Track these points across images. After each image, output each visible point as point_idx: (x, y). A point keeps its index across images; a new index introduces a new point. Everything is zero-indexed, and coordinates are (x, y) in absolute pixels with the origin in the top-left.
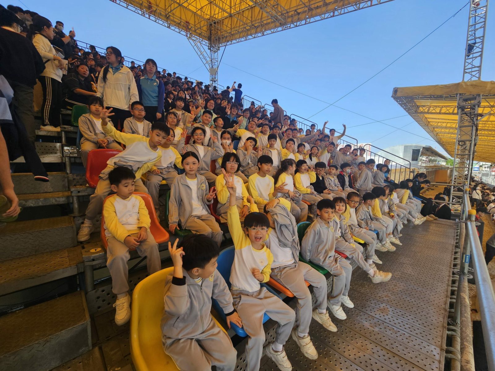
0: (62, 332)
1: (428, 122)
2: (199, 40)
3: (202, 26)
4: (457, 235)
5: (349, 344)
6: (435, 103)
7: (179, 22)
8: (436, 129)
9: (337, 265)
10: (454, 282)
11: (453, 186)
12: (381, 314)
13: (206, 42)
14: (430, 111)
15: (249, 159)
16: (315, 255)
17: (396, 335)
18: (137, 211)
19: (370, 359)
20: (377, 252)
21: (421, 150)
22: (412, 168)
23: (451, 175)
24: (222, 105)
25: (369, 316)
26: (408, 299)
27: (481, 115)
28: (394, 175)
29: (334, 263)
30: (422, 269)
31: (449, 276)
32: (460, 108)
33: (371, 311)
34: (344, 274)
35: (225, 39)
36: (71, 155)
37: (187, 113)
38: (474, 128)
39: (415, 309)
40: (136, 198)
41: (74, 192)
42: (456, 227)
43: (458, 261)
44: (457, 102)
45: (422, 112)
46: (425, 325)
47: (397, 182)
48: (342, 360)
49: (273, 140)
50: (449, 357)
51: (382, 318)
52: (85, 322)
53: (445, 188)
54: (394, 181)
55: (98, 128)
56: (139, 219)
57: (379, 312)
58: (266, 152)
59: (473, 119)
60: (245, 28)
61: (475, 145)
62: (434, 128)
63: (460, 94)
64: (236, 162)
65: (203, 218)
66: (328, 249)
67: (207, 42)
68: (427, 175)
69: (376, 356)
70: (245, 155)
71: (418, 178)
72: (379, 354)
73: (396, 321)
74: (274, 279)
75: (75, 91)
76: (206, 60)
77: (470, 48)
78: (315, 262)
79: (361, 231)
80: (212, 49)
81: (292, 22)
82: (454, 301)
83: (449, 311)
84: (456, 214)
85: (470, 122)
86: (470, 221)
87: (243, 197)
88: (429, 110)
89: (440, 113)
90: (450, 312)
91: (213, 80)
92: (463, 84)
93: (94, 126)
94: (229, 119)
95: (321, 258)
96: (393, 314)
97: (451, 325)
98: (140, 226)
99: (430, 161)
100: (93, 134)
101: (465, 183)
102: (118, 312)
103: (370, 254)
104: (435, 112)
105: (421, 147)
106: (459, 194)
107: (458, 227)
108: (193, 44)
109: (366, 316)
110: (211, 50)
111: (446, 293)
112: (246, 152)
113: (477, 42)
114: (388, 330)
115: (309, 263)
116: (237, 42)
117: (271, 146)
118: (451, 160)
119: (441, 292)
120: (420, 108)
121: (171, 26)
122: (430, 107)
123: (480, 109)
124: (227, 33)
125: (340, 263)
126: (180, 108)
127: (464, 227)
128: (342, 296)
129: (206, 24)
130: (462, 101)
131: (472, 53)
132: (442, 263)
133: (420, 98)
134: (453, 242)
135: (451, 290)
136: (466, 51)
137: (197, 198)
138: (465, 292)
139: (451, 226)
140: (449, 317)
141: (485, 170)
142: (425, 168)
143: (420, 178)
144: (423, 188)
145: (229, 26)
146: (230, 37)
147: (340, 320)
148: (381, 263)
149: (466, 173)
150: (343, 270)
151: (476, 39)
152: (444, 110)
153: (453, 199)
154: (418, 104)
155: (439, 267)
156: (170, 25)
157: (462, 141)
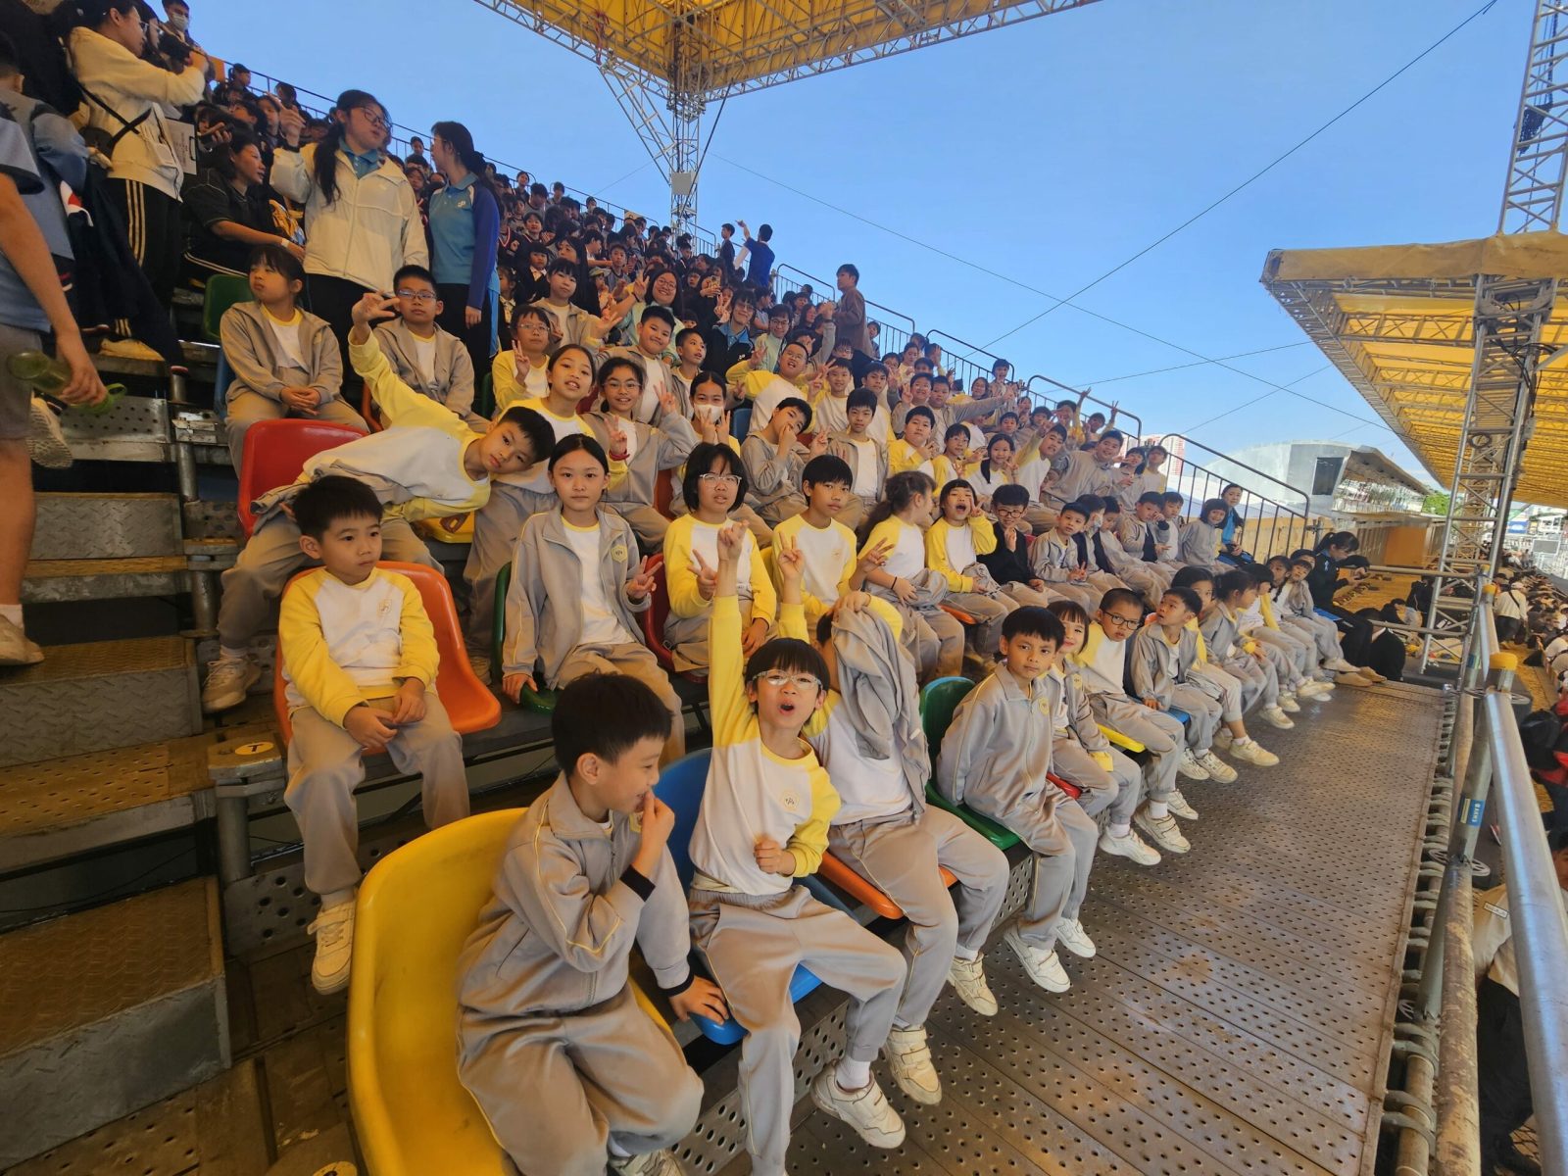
0: (127, 1011)
1: (1373, 369)
2: (638, 76)
3: (648, 27)
4: (1444, 736)
5: (1074, 1071)
6: (1403, 306)
7: (574, 13)
8: (1397, 394)
9: (1049, 822)
10: (1424, 884)
11: (1440, 580)
12: (1185, 978)
13: (660, 85)
14: (1383, 332)
15: (782, 472)
16: (983, 786)
17: (1229, 1047)
18: (396, 625)
19: (1141, 1123)
20: (1182, 781)
21: (1346, 459)
22: (1312, 516)
23: (1437, 545)
24: (703, 292)
25: (1146, 983)
26: (1275, 932)
27: (1551, 349)
28: (1253, 534)
29: (1040, 813)
30: (1327, 840)
31: (1412, 864)
32: (1484, 322)
33: (1153, 969)
34: (1071, 851)
35: (722, 74)
36: (196, 440)
37: (584, 315)
38: (1525, 391)
39: (1293, 966)
40: (393, 582)
41: (196, 558)
42: (1443, 708)
43: (1445, 819)
44: (1474, 303)
45: (1355, 336)
46: (1322, 1019)
47: (1260, 559)
48: (1049, 1122)
49: (864, 408)
50: (1395, 1122)
51: (1188, 992)
52: (208, 981)
53: (1415, 586)
54: (1253, 558)
55: (284, 352)
56: (402, 651)
57: (1178, 974)
58: (839, 450)
59: (1521, 360)
60: (789, 37)
61: (1523, 446)
62: (1392, 389)
63: (1487, 277)
64: (733, 472)
65: (617, 655)
66: (1025, 770)
67: (666, 83)
68: (1360, 540)
69: (1161, 1114)
70: (770, 456)
71: (1329, 548)
72: (1169, 1105)
73: (1232, 1004)
74: (840, 860)
75: (215, 230)
76: (659, 144)
77: (1531, 123)
78: (979, 807)
79: (1134, 713)
80: (679, 108)
81: (946, 22)
82: (1424, 943)
83: (1403, 977)
84: (1444, 667)
85: (1512, 372)
86: (1496, 688)
87: (753, 593)
88: (1379, 328)
89: (1415, 340)
90: (1406, 979)
91: (683, 213)
92: (1499, 242)
93: (272, 346)
94: (725, 339)
95: (999, 796)
96: (1224, 981)
97: (1407, 1020)
98: (401, 675)
99: (1372, 496)
100: (266, 371)
101: (1482, 571)
102: (322, 950)
103: (1163, 785)
104: (1400, 335)
105: (1345, 449)
106: (1461, 603)
107: (1448, 707)
108: (619, 91)
109: (1136, 984)
110: (676, 111)
111: (1397, 918)
112: (775, 448)
113: (1555, 102)
114: (1202, 1031)
115: (961, 813)
116: (764, 87)
117: (856, 429)
118: (1440, 495)
119: (1382, 914)
120: (1353, 322)
121: (545, 27)
122: (1386, 319)
123: (1547, 328)
124: (730, 55)
125: (1060, 812)
126: (561, 298)
127: (1471, 708)
128: (1059, 920)
129: (661, 21)
130: (1490, 299)
131: (1537, 138)
132: (1390, 821)
133: (1355, 286)
134: (1431, 757)
135: (1416, 909)
136: (1516, 132)
137: (599, 591)
138: (1461, 921)
139: (1426, 705)
140: (1404, 994)
141: (1546, 531)
142: (1354, 519)
143: (1338, 547)
144: (1344, 582)
145: (738, 30)
146: (738, 70)
147: (1051, 993)
148: (1193, 815)
149: (1487, 537)
150: (1068, 836)
151: (1554, 93)
152: (1429, 330)
153: (1439, 618)
154: (1346, 308)
155: (1380, 833)
156: (542, 23)
157: (1480, 433)
